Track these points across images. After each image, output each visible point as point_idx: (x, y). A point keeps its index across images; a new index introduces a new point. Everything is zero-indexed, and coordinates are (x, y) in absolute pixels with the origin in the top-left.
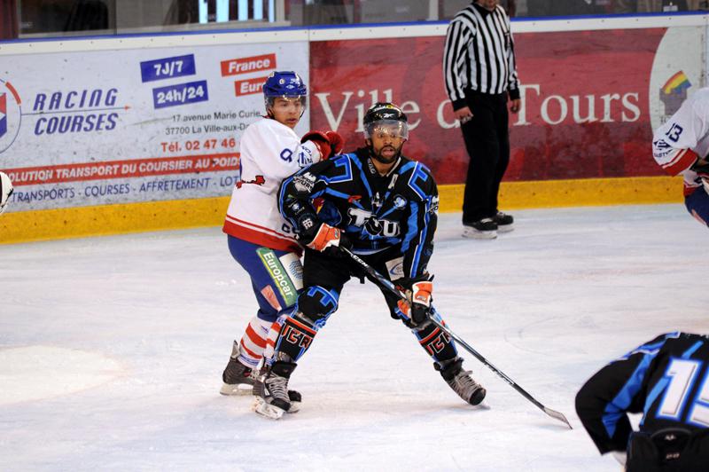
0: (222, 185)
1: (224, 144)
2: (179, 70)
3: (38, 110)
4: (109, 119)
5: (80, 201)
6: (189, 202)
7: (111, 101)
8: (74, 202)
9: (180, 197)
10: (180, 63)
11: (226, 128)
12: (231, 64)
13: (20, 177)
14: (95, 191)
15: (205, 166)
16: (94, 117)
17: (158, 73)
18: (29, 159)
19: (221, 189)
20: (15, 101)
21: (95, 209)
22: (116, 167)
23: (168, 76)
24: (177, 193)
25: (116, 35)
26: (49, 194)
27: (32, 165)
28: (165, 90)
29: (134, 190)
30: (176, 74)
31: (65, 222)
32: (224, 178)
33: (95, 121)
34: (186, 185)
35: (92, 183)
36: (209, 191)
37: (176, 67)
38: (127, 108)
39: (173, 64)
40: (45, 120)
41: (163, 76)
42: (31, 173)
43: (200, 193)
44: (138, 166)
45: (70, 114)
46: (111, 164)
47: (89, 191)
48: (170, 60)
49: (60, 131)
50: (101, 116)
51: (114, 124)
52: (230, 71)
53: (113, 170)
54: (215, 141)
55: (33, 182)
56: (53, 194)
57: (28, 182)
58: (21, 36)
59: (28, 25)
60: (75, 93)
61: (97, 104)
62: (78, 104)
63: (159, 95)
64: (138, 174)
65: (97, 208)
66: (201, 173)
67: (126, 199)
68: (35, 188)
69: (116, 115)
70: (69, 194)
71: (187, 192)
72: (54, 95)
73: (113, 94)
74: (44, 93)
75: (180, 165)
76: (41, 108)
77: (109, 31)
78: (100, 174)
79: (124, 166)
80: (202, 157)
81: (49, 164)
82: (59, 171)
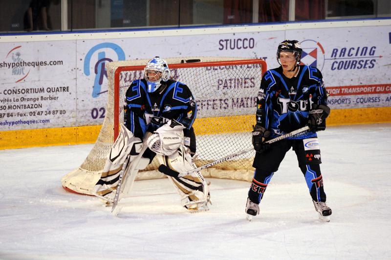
3: (333, 57)
4: (371, 63)
5: (353, 106)
7: (372, 53)
8: (351, 106)
14: (362, 100)
16: (363, 61)
18: (327, 83)
20: (322, 52)
21: (361, 110)
22: (373, 88)
25: (377, 18)
26: (337, 101)
27: (329, 86)
29: (383, 100)
31: (345, 116)
33: (363, 64)
35: (360, 96)
38: (381, 57)
40: (337, 62)
44: (385, 88)
46: (371, 86)
47: (358, 100)
51: (373, 65)
53: (372, 90)
56: (339, 102)
58: (327, 18)
59: (330, 12)
60: (353, 49)
64: (385, 92)
65: (362, 109)
67: (378, 105)
68: (330, 98)
69: (375, 61)
70: (348, 102)
72: (342, 49)
73: (373, 49)
76: (335, 56)
77: (374, 16)
78: (365, 91)
79: (378, 88)
81: (338, 85)
82: (343, 89)
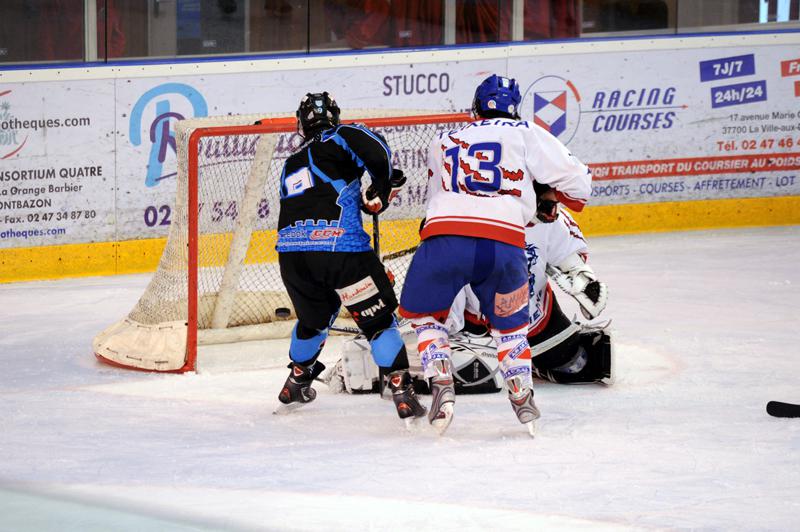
0: (777, 185)
1: (782, 143)
2: (739, 70)
3: (597, 108)
4: (666, 118)
5: (634, 198)
6: (743, 201)
7: (668, 100)
8: (629, 199)
9: (735, 196)
10: (740, 63)
11: (784, 128)
12: (792, 64)
14: (650, 188)
15: (761, 166)
16: (651, 115)
17: (717, 73)
18: (586, 156)
19: (777, 189)
20: (575, 99)
21: (649, 207)
22: (671, 165)
23: (726, 76)
24: (732, 192)
25: (676, 35)
26: (605, 190)
28: (723, 89)
29: (689, 188)
30: (735, 74)
31: (620, 219)
32: (780, 178)
33: (652, 120)
34: (741, 184)
35: (647, 181)
36: (764, 190)
37: (736, 67)
38: (684, 107)
39: (733, 63)
40: (603, 118)
41: (722, 76)
43: (756, 193)
44: (693, 165)
45: (628, 112)
46: (667, 162)
47: (644, 188)
48: (730, 60)
49: (618, 129)
50: (658, 115)
51: (671, 123)
52: (791, 71)
53: (668, 168)
54: (772, 141)
56: (609, 191)
58: (582, 35)
59: (590, 25)
60: (634, 92)
61: (655, 102)
62: (636, 103)
63: (717, 95)
64: (693, 172)
65: (651, 205)
66: (757, 173)
67: (680, 197)
69: (673, 114)
70: (624, 191)
71: (742, 191)
72: (613, 94)
73: (671, 93)
74: (603, 91)
75: (736, 164)
76: (600, 106)
77: (670, 31)
78: (655, 172)
79: (679, 165)
80: (758, 157)
81: (605, 161)
82: (614, 168)
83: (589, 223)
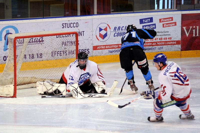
0: (159, 49)
1: (160, 39)
2: (149, 21)
3: (115, 31)
6: (151, 53)
9: (149, 52)
10: (149, 19)
11: (160, 35)
12: (162, 20)
13: (110, 47)
15: (155, 45)
17: (144, 22)
18: (112, 43)
19: (159, 50)
20: (109, 29)
23: (146, 23)
24: (148, 51)
25: (134, 13)
26: (117, 51)
27: (113, 44)
28: (145, 26)
30: (148, 22)
32: (159, 47)
34: (150, 49)
36: (156, 50)
37: (148, 20)
39: (147, 20)
40: (116, 33)
41: (145, 23)
42: (113, 46)
43: (154, 51)
45: (122, 32)
48: (147, 19)
49: (120, 36)
52: (162, 21)
54: (157, 38)
55: (113, 48)
56: (118, 51)
57: (112, 48)
58: (111, 13)
59: (113, 10)
60: (124, 27)
62: (124, 29)
63: (144, 27)
66: (154, 46)
68: (113, 50)
72: (119, 27)
74: (116, 27)
75: (149, 44)
76: (115, 30)
77: (132, 12)
80: (154, 42)
81: (117, 44)
82: (119, 45)
83: (113, 59)
